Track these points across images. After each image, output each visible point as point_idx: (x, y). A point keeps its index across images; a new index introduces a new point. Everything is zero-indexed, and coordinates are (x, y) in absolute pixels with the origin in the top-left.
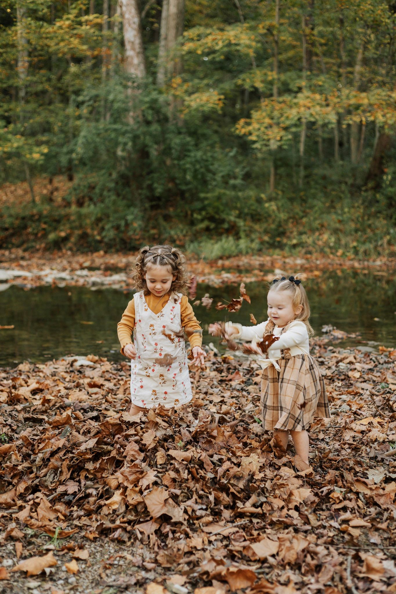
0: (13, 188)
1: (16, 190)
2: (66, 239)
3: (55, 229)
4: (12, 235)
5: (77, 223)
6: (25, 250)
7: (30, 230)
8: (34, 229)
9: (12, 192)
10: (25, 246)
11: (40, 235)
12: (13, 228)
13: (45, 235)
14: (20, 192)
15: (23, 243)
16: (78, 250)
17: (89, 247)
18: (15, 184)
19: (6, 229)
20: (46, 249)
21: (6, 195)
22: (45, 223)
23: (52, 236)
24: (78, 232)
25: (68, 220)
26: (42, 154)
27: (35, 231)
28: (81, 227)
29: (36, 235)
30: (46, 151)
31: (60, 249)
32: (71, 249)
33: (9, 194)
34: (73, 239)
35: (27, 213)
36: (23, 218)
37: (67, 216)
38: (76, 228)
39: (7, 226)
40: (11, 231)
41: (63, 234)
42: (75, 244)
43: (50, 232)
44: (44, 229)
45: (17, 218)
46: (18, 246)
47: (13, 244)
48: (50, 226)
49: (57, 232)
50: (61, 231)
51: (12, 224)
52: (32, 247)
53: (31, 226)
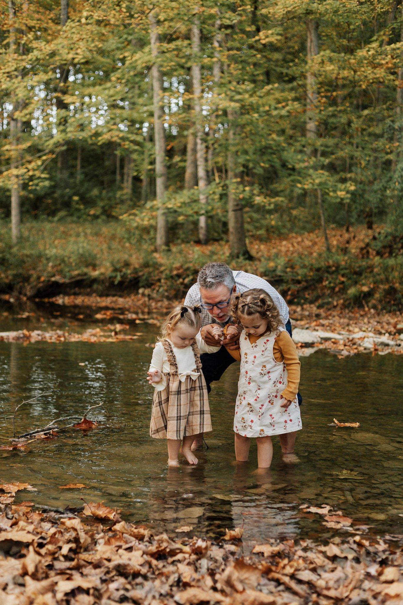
0: (300, 239)
1: (303, 241)
2: (369, 295)
3: (356, 283)
4: (305, 289)
5: (383, 276)
6: (319, 307)
7: (326, 283)
8: (330, 283)
9: (298, 243)
10: (320, 301)
11: (337, 289)
12: (306, 281)
13: (344, 290)
14: (308, 243)
15: (317, 298)
16: (384, 308)
17: (397, 305)
18: (301, 235)
19: (299, 282)
20: (345, 306)
21: (293, 246)
22: (343, 276)
23: (352, 291)
24: (383, 287)
25: (372, 271)
26: (348, 192)
27: (332, 285)
28: (387, 280)
29: (333, 289)
30: (353, 188)
31: (361, 306)
32: (375, 307)
33: (295, 244)
34: (377, 296)
35: (323, 264)
36: (318, 270)
37: (371, 268)
38: (382, 282)
39: (299, 278)
40: (304, 284)
41: (365, 289)
42: (380, 301)
43: (350, 286)
44: (343, 282)
45: (311, 270)
46: (311, 302)
47: (305, 299)
48: (349, 279)
49: (358, 286)
50: (363, 285)
51: (305, 276)
52: (328, 303)
53: (327, 279)
